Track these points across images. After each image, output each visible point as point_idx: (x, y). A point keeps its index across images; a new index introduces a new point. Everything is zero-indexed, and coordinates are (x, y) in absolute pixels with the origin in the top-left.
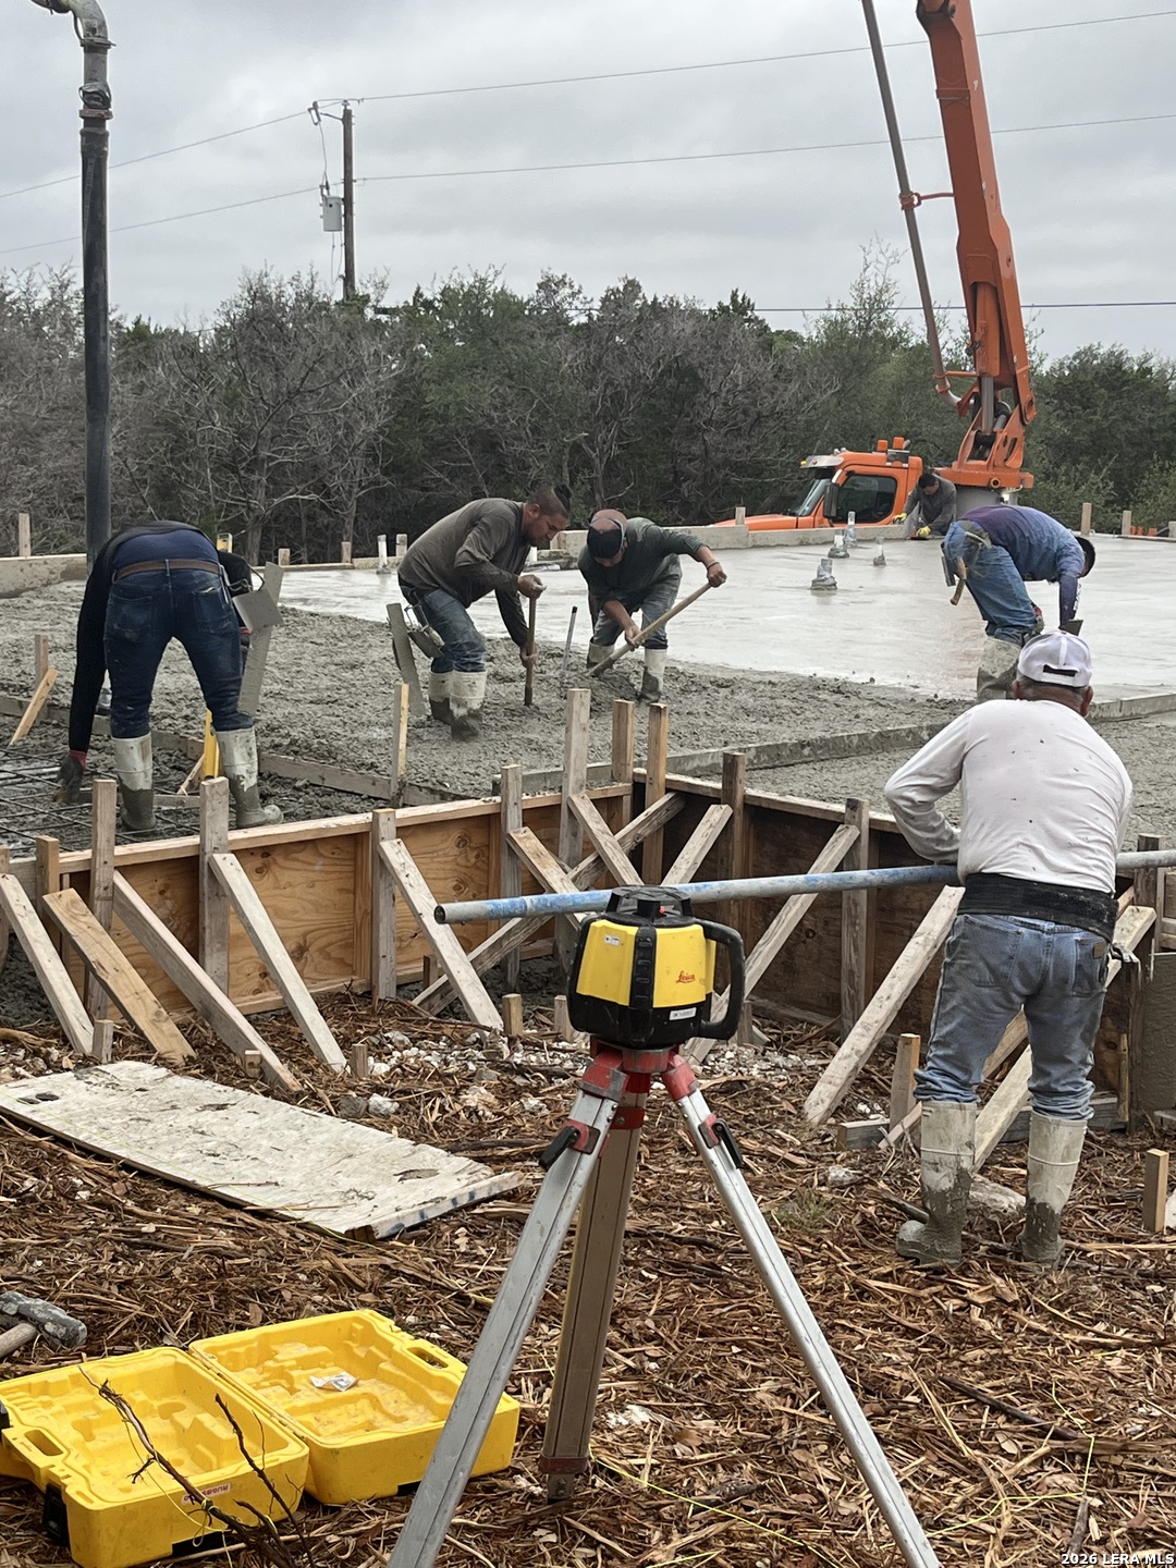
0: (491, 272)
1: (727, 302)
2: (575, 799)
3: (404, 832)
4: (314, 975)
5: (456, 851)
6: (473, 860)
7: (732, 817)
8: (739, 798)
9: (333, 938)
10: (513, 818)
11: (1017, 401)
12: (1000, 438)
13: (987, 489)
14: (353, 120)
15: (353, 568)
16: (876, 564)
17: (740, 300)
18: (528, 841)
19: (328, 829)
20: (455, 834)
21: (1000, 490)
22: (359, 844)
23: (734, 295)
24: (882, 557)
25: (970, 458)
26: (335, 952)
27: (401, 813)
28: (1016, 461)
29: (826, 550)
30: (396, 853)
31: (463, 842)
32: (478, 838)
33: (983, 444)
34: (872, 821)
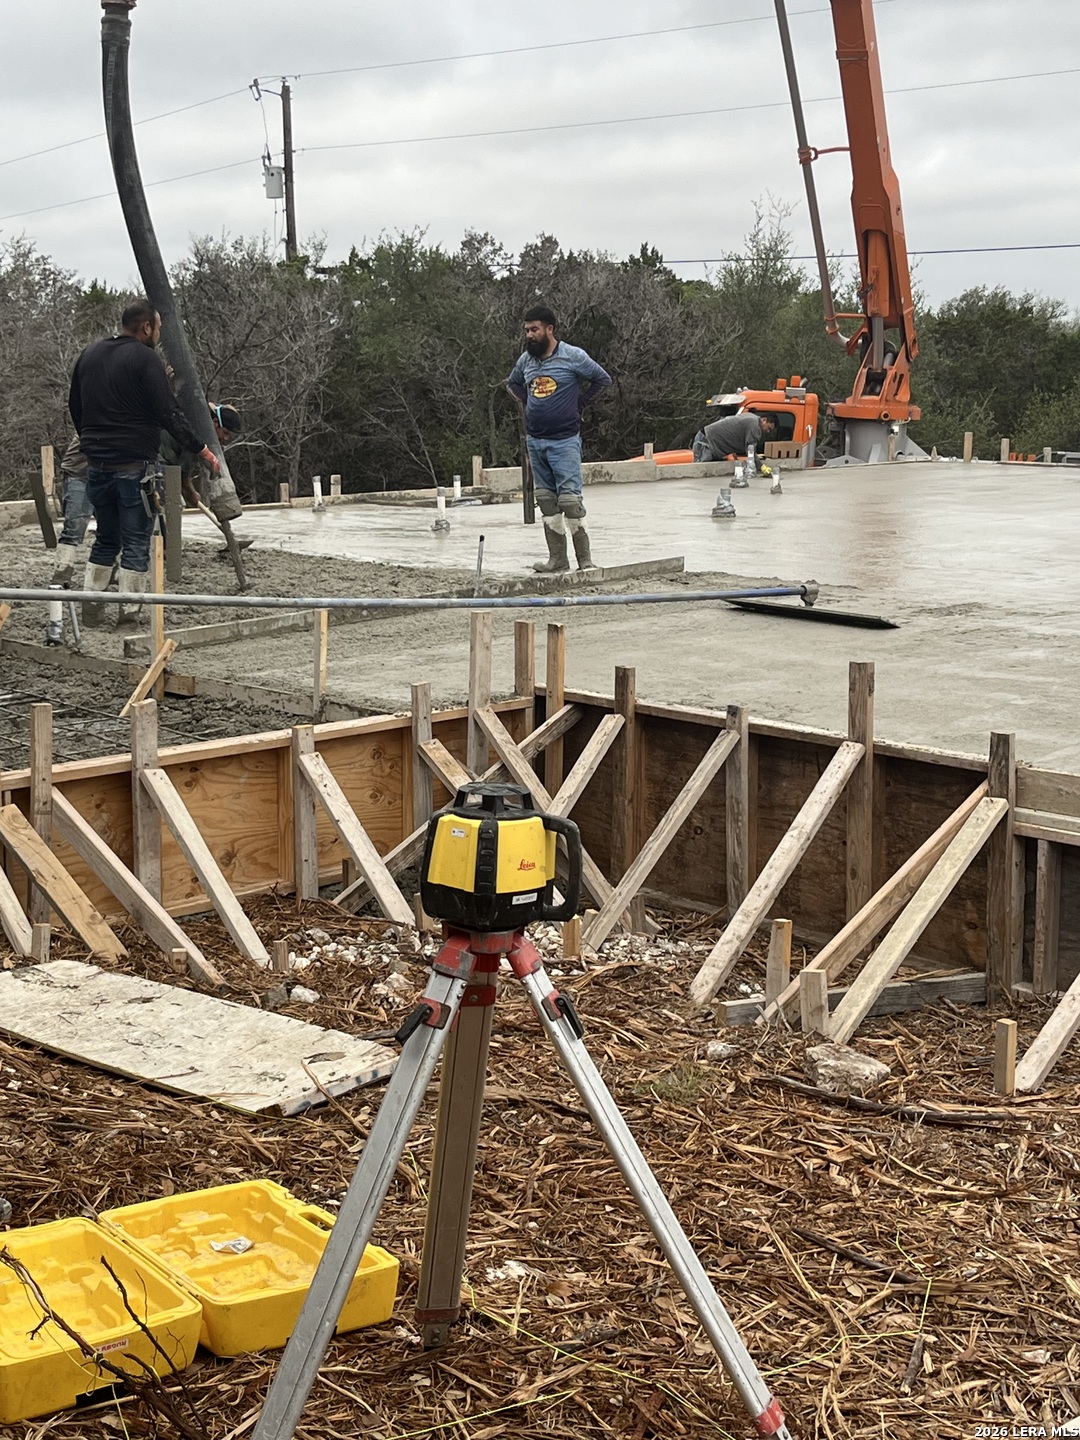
0: (417, 232)
1: (637, 255)
2: (480, 712)
3: (322, 746)
4: (243, 879)
5: (371, 762)
6: (388, 770)
7: (624, 726)
8: (630, 707)
9: (258, 844)
10: (424, 732)
11: (904, 339)
12: (890, 374)
13: (878, 421)
14: (291, 95)
15: (291, 507)
16: (773, 492)
17: (649, 253)
18: (437, 752)
19: (251, 744)
20: (373, 746)
21: (890, 422)
22: (279, 757)
23: (644, 249)
24: (779, 486)
25: (864, 393)
26: (261, 858)
27: (319, 729)
28: (904, 396)
29: (728, 480)
30: (314, 765)
31: (377, 754)
32: (392, 750)
33: (875, 381)
34: (751, 726)
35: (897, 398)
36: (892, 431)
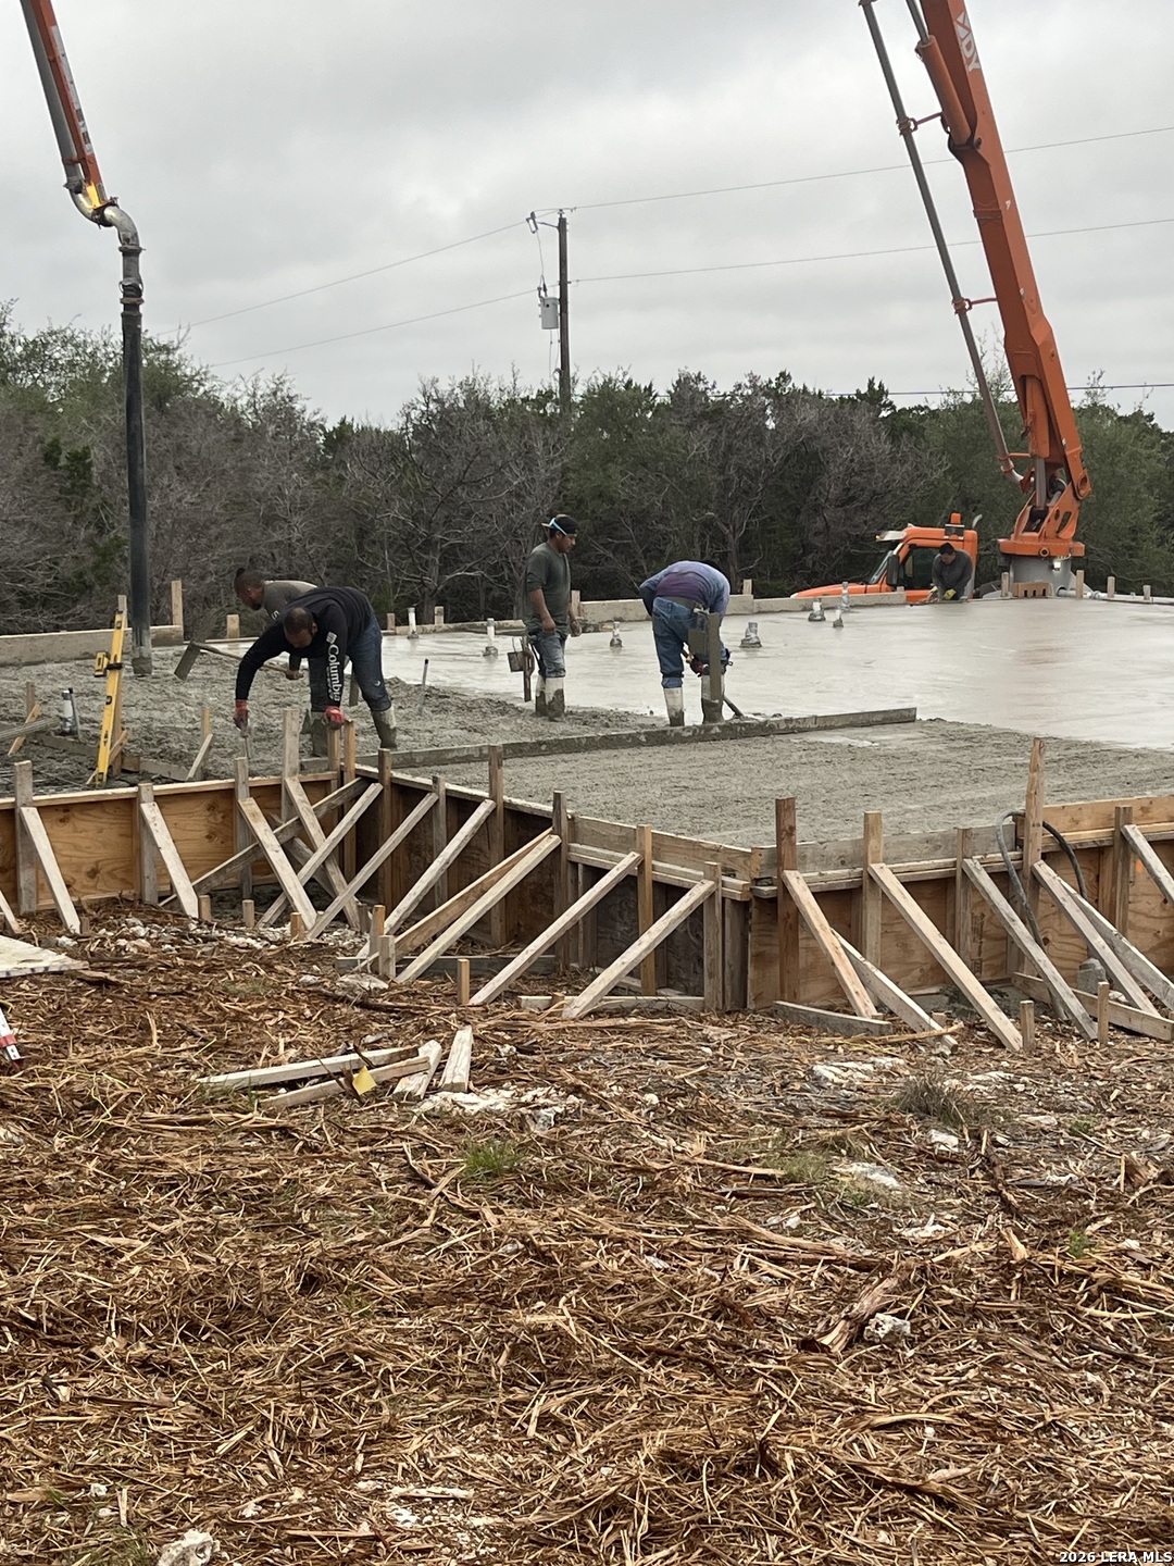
1: (864, 390)
2: (288, 780)
3: (160, 799)
4: (105, 888)
5: (208, 813)
6: (220, 820)
7: (382, 791)
9: (117, 865)
10: (242, 791)
13: (1038, 557)
14: (568, 227)
15: (395, 634)
17: (876, 387)
18: (249, 806)
19: (106, 795)
20: (207, 801)
21: (1051, 558)
22: (131, 803)
23: (871, 383)
24: (841, 620)
26: (120, 875)
27: (156, 788)
30: (150, 811)
31: (211, 808)
32: (223, 805)
35: (1061, 535)
36: (1052, 567)
